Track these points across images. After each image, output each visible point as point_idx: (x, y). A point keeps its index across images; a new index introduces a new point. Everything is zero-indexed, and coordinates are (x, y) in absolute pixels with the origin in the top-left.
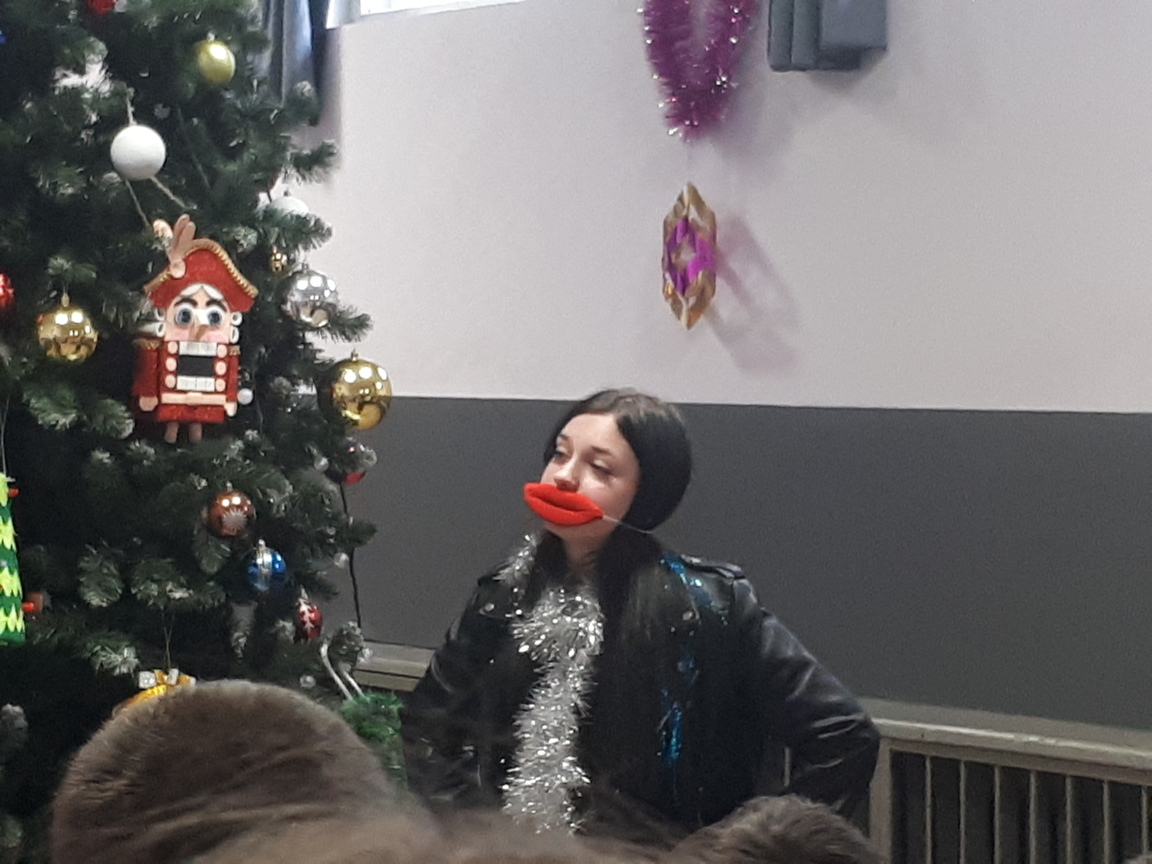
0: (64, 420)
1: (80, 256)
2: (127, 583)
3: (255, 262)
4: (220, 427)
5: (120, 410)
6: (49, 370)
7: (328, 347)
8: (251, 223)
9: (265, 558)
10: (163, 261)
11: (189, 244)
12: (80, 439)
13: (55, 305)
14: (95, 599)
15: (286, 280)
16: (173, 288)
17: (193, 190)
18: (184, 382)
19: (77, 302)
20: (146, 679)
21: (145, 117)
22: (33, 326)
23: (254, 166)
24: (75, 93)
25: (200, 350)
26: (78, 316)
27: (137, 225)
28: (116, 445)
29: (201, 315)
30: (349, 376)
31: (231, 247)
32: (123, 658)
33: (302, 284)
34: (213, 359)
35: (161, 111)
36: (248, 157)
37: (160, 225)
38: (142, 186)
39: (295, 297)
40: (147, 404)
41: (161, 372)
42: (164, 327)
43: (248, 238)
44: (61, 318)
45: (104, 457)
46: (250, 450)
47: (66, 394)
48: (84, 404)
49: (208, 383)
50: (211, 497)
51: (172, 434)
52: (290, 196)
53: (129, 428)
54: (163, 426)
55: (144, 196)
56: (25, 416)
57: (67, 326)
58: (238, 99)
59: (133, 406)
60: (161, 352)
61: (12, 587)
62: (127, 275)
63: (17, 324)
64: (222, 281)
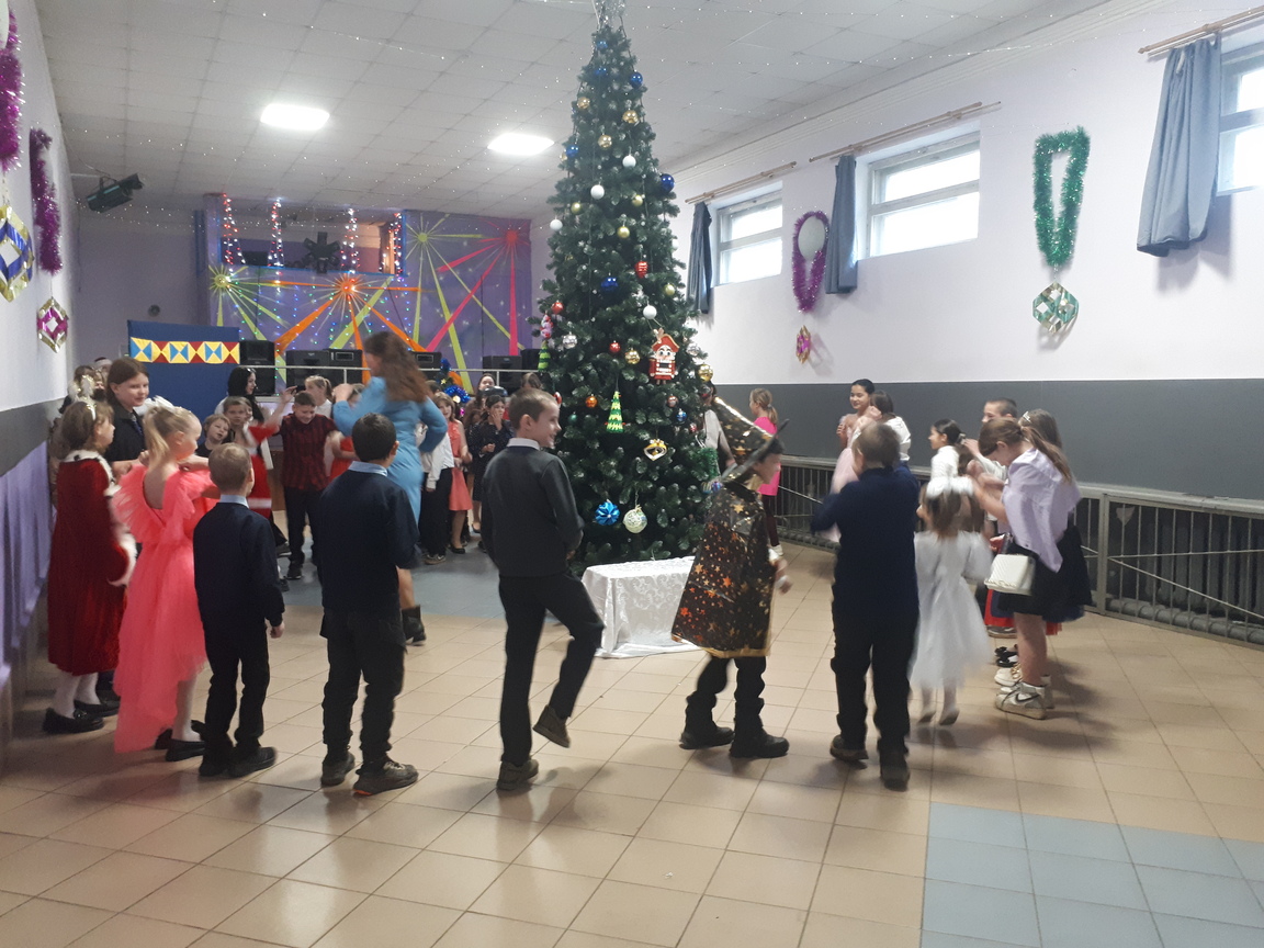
0: (632, 378)
1: (636, 338)
2: (647, 419)
3: (679, 340)
4: (670, 381)
5: (646, 376)
6: (629, 367)
7: (697, 361)
8: (679, 330)
9: (681, 413)
10: (656, 340)
11: (662, 335)
12: (636, 383)
13: (630, 350)
14: (639, 422)
15: (687, 345)
16: (658, 346)
17: (664, 323)
18: (661, 369)
19: (635, 349)
20: (652, 441)
21: (652, 303)
22: (625, 355)
23: (680, 316)
24: (635, 298)
25: (665, 362)
26: (635, 353)
27: (649, 330)
28: (645, 385)
30: (702, 368)
31: (673, 336)
32: (646, 436)
33: (690, 345)
34: (668, 364)
35: (656, 302)
36: (678, 314)
37: (655, 331)
38: (651, 321)
39: (689, 349)
40: (652, 375)
41: (656, 367)
42: (656, 356)
43: (677, 334)
44: (631, 353)
45: (641, 387)
46: (677, 387)
47: (633, 372)
48: (637, 375)
49: (667, 370)
50: (667, 398)
51: (658, 383)
52: (688, 324)
53: (648, 381)
54: (656, 381)
55: (651, 324)
56: (622, 378)
57: (633, 356)
58: (676, 299)
59: (649, 375)
60: (656, 362)
61: (619, 418)
62: (646, 342)
63: (620, 355)
64: (670, 344)
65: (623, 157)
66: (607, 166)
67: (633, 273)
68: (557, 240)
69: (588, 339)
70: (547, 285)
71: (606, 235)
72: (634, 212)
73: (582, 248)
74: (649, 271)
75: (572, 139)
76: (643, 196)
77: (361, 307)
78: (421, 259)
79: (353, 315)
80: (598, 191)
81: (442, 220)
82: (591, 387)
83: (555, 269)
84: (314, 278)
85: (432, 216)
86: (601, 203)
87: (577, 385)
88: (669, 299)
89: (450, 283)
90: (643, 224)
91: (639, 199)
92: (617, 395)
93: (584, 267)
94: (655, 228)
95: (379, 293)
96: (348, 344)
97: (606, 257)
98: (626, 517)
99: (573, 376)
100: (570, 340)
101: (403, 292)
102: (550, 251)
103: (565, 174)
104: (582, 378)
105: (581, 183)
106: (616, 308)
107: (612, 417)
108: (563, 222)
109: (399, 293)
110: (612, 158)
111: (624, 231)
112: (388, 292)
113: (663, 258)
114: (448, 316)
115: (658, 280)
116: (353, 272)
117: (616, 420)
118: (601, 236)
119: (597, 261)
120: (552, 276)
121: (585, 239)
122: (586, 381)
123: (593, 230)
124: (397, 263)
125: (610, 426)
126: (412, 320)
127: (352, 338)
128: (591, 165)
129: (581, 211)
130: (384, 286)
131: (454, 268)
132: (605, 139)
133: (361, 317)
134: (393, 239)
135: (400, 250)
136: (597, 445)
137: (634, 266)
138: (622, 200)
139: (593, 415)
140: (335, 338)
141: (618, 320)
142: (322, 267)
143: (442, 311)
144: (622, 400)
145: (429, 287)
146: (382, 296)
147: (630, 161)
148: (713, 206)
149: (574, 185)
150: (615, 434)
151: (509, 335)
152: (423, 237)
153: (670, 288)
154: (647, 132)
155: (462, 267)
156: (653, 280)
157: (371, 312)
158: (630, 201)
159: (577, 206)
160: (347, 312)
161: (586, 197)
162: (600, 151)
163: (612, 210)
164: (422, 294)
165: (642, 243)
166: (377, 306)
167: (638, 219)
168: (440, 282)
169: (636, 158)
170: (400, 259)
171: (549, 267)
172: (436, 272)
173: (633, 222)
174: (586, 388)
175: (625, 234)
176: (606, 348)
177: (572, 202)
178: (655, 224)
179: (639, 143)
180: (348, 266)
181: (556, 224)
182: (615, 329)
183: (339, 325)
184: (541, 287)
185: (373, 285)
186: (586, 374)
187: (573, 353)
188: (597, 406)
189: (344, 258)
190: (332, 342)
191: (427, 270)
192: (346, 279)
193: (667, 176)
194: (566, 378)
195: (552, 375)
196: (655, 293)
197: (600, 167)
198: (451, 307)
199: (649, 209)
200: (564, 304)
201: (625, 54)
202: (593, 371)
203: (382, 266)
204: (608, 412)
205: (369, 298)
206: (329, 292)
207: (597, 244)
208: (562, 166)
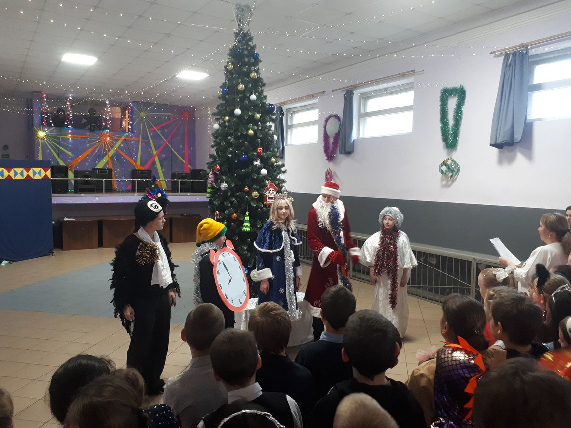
0: (255, 205)
1: (257, 185)
3: (278, 185)
5: (261, 204)
6: (253, 199)
8: (277, 180)
10: (267, 186)
11: (270, 183)
12: (257, 207)
13: (254, 191)
14: (259, 227)
15: (281, 188)
16: (268, 188)
17: (270, 176)
18: (269, 200)
19: (256, 191)
21: (264, 168)
22: (251, 194)
24: (257, 165)
25: (271, 196)
26: (257, 193)
27: (264, 181)
28: (261, 208)
29: (271, 192)
31: (275, 184)
33: (283, 188)
34: (272, 197)
35: (266, 167)
36: (277, 172)
37: (266, 181)
39: (282, 190)
40: (265, 203)
41: (266, 199)
42: (267, 194)
43: (277, 182)
44: (255, 193)
45: (259, 209)
47: (255, 202)
48: (257, 203)
49: (272, 200)
51: (268, 206)
52: (281, 177)
53: (263, 206)
55: (265, 178)
56: (250, 205)
57: (255, 194)
58: (275, 164)
59: (263, 203)
60: (266, 196)
61: (249, 225)
62: (262, 187)
63: (249, 193)
64: (274, 188)
65: (250, 95)
66: (242, 99)
67: (255, 153)
68: (216, 134)
69: (233, 185)
70: (211, 156)
71: (242, 133)
72: (255, 122)
73: (230, 140)
74: (263, 151)
75: (224, 84)
76: (260, 115)
77: (112, 148)
78: (142, 125)
79: (107, 151)
80: (238, 112)
81: (152, 106)
82: (234, 209)
83: (216, 148)
84: (88, 133)
85: (147, 104)
86: (239, 117)
87: (227, 208)
88: (273, 164)
89: (155, 137)
90: (260, 128)
91: (258, 116)
92: (247, 213)
93: (231, 149)
94: (266, 130)
95: (121, 141)
96: (105, 165)
97: (242, 144)
98: (251, 274)
99: (225, 203)
100: (224, 186)
101: (133, 141)
102: (214, 139)
103: (220, 101)
104: (230, 204)
105: (229, 107)
106: (247, 170)
107: (245, 224)
108: (219, 124)
109: (130, 141)
110: (245, 95)
111: (251, 132)
112: (125, 141)
113: (269, 145)
114: (154, 152)
115: (267, 156)
116: (108, 131)
117: (247, 226)
118: (239, 134)
119: (237, 147)
120: (213, 151)
121: (231, 135)
122: (232, 206)
123: (235, 131)
124: (130, 127)
125: (244, 229)
126: (137, 155)
127: (107, 163)
128: (234, 98)
129: (229, 121)
130: (123, 138)
131: (158, 130)
132: (241, 86)
133: (111, 153)
134: (127, 115)
135: (131, 121)
136: (237, 238)
137: (255, 149)
138: (250, 116)
139: (235, 223)
140: (99, 162)
141: (248, 175)
142: (92, 128)
143: (152, 150)
144: (250, 216)
145: (145, 138)
146: (122, 143)
147: (253, 97)
148: (284, 108)
149: (226, 108)
150: (246, 232)
151: (184, 162)
152: (143, 114)
153: (273, 160)
154: (262, 83)
155: (162, 129)
156: (266, 156)
157: (116, 150)
158: (253, 116)
159: (227, 118)
160: (104, 150)
161: (232, 114)
162: (239, 92)
163: (244, 121)
164: (142, 142)
165: (260, 138)
166: (120, 147)
167: (258, 126)
168: (151, 136)
169: (257, 96)
170: (131, 125)
171: (213, 146)
172: (149, 131)
173: (256, 128)
174: (232, 209)
175: (251, 133)
176: (242, 190)
177: (225, 116)
178: (266, 128)
179: (258, 88)
180: (105, 128)
181: (216, 126)
182: (246, 180)
183: (100, 156)
184: (208, 157)
185: (118, 137)
186: (232, 202)
187: (225, 192)
188: (238, 219)
189: (104, 124)
190: (97, 164)
191: (144, 131)
192: (104, 134)
193: (271, 105)
194: (222, 204)
195: (214, 202)
196: (266, 163)
197: (239, 100)
198: (156, 148)
199: (263, 120)
200: (220, 166)
201: (251, 43)
202: (236, 201)
203: (122, 128)
204: (243, 222)
205: (116, 143)
206: (96, 140)
207: (237, 138)
208: (219, 97)
